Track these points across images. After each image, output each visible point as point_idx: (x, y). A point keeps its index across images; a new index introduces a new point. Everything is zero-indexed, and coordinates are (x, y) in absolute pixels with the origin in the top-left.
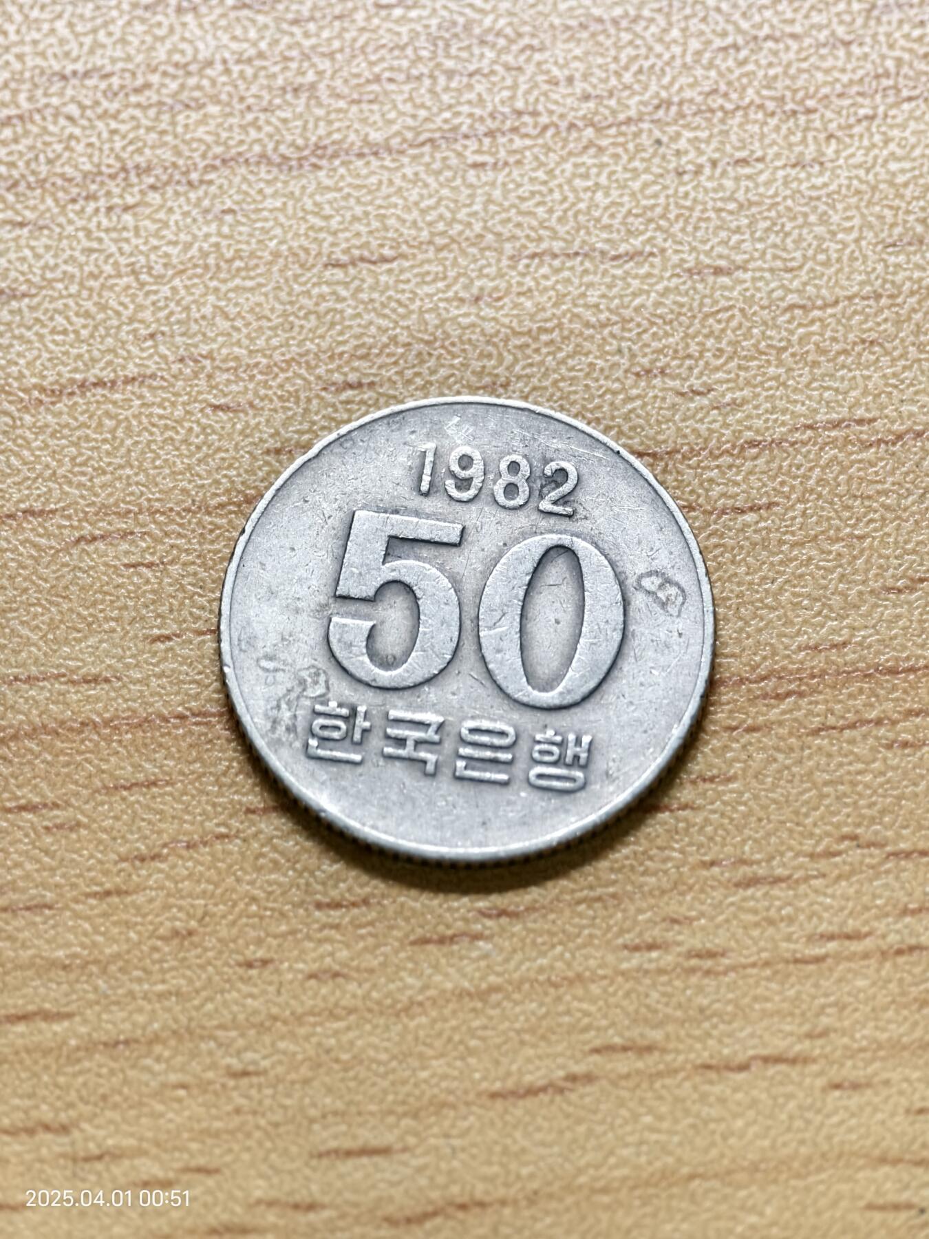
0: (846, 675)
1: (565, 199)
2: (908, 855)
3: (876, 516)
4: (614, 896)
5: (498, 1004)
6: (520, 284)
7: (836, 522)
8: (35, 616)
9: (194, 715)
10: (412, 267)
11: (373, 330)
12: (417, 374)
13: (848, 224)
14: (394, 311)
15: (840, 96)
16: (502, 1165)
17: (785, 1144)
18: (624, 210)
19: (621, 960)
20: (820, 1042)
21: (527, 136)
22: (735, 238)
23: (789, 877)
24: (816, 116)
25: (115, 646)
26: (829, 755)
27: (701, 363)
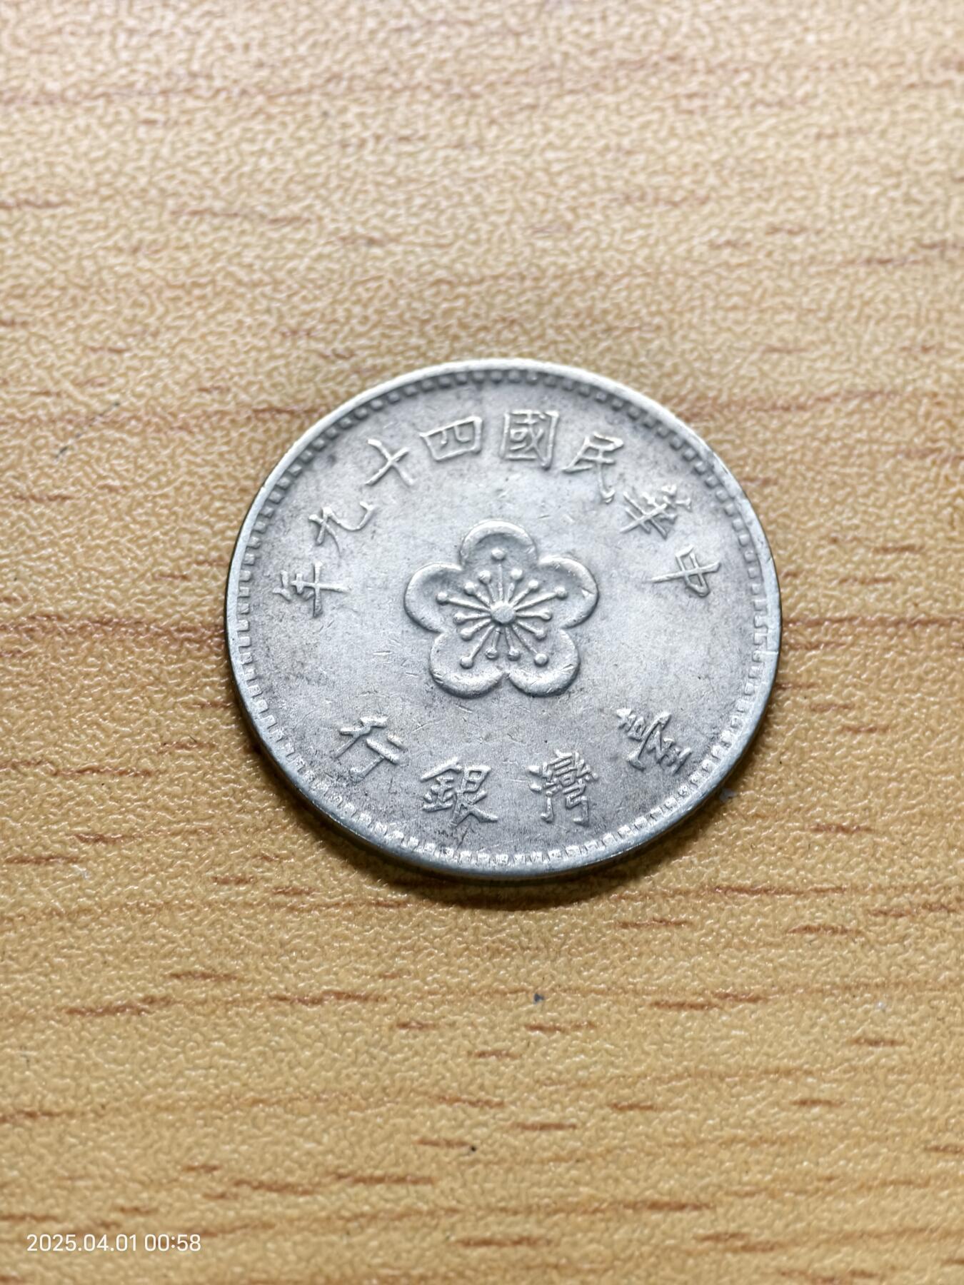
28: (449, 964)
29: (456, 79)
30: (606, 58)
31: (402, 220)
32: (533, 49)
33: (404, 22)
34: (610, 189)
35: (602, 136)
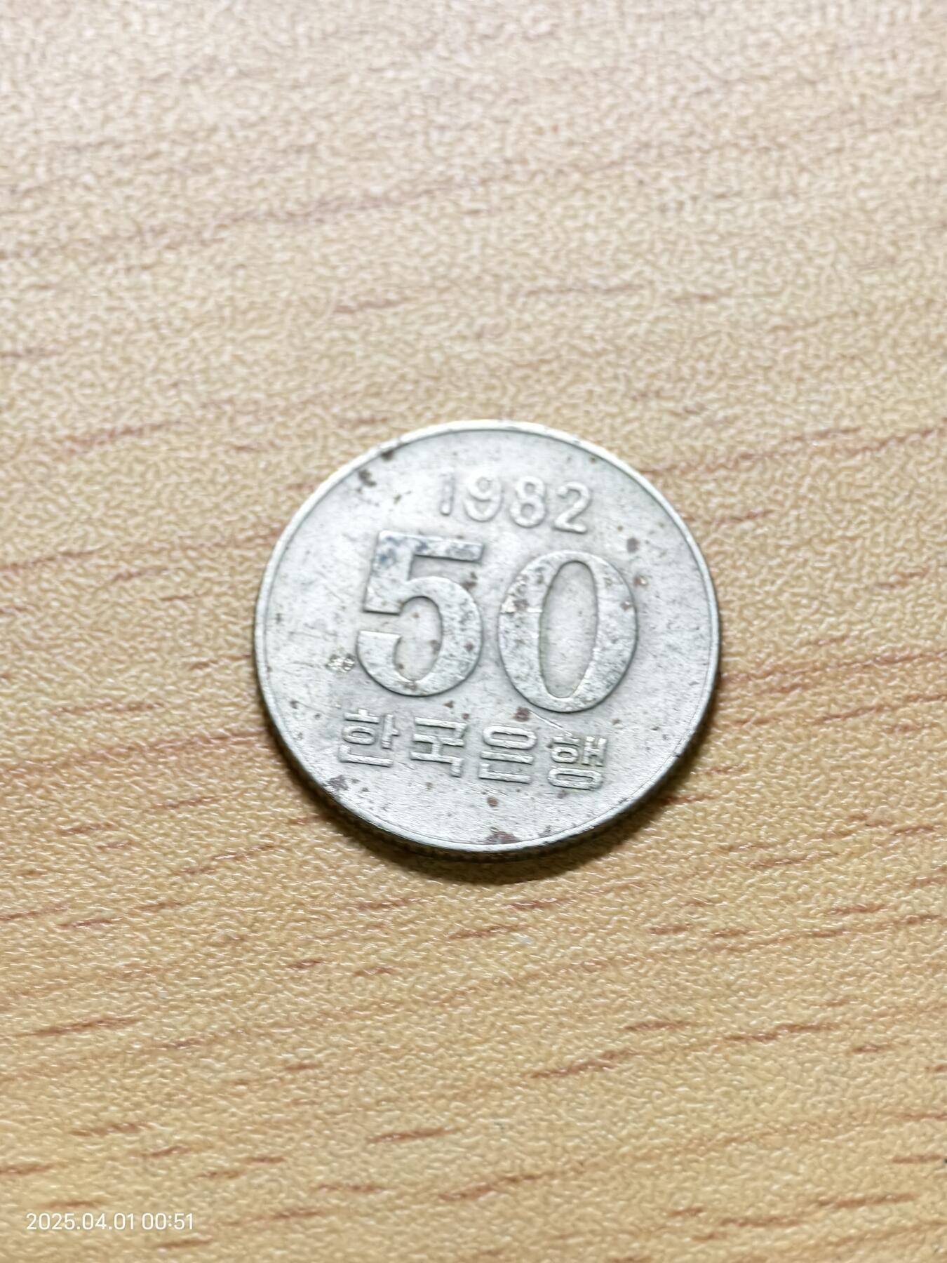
0: (847, 666)
1: (556, 239)
2: (914, 831)
3: (865, 518)
4: (639, 883)
5: (536, 991)
6: (519, 320)
7: (829, 526)
8: (79, 651)
9: (235, 735)
10: (416, 310)
11: (383, 369)
12: (428, 408)
13: (823, 250)
14: (401, 350)
15: (811, 131)
16: (549, 1140)
17: (814, 1106)
18: (612, 247)
19: (650, 943)
20: (842, 1009)
21: (517, 183)
22: (719, 268)
23: (804, 857)
24: (788, 152)
25: (156, 675)
26: (835, 742)
27: (694, 385)
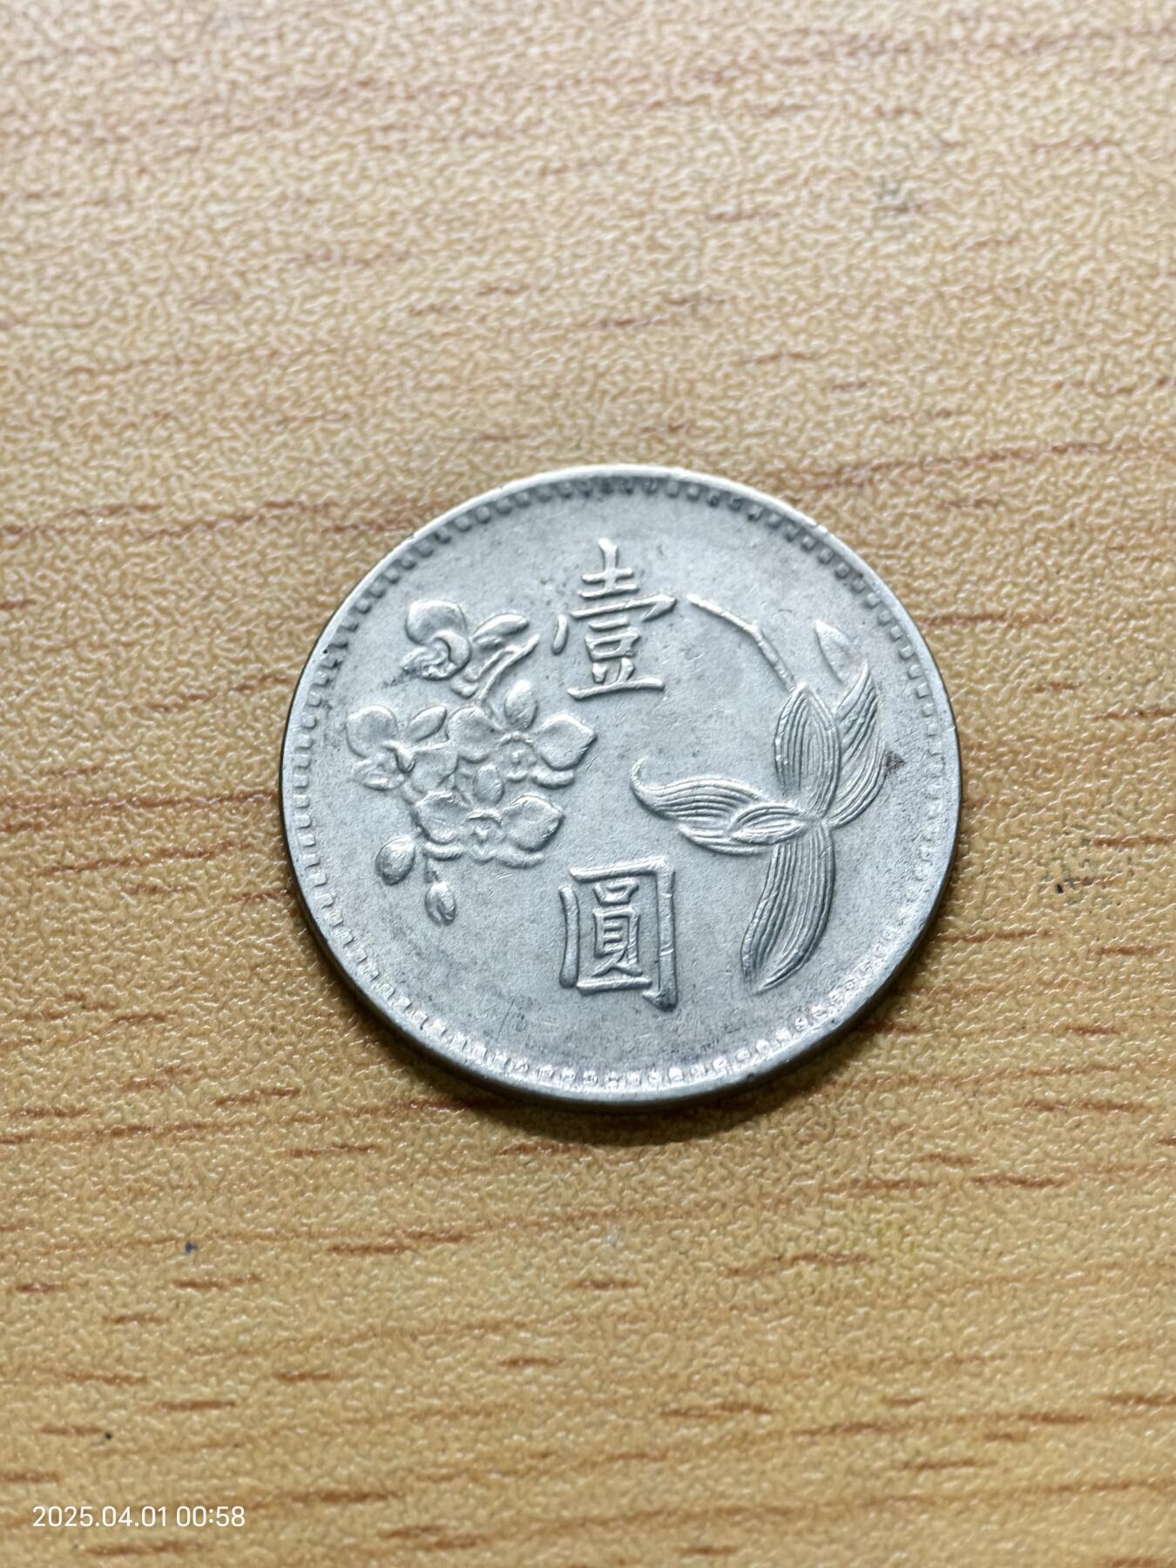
28: (81, 1211)
29: (98, 119)
30: (282, 86)
31: (30, 296)
32: (194, 77)
33: (34, 52)
34: (288, 248)
35: (278, 183)
